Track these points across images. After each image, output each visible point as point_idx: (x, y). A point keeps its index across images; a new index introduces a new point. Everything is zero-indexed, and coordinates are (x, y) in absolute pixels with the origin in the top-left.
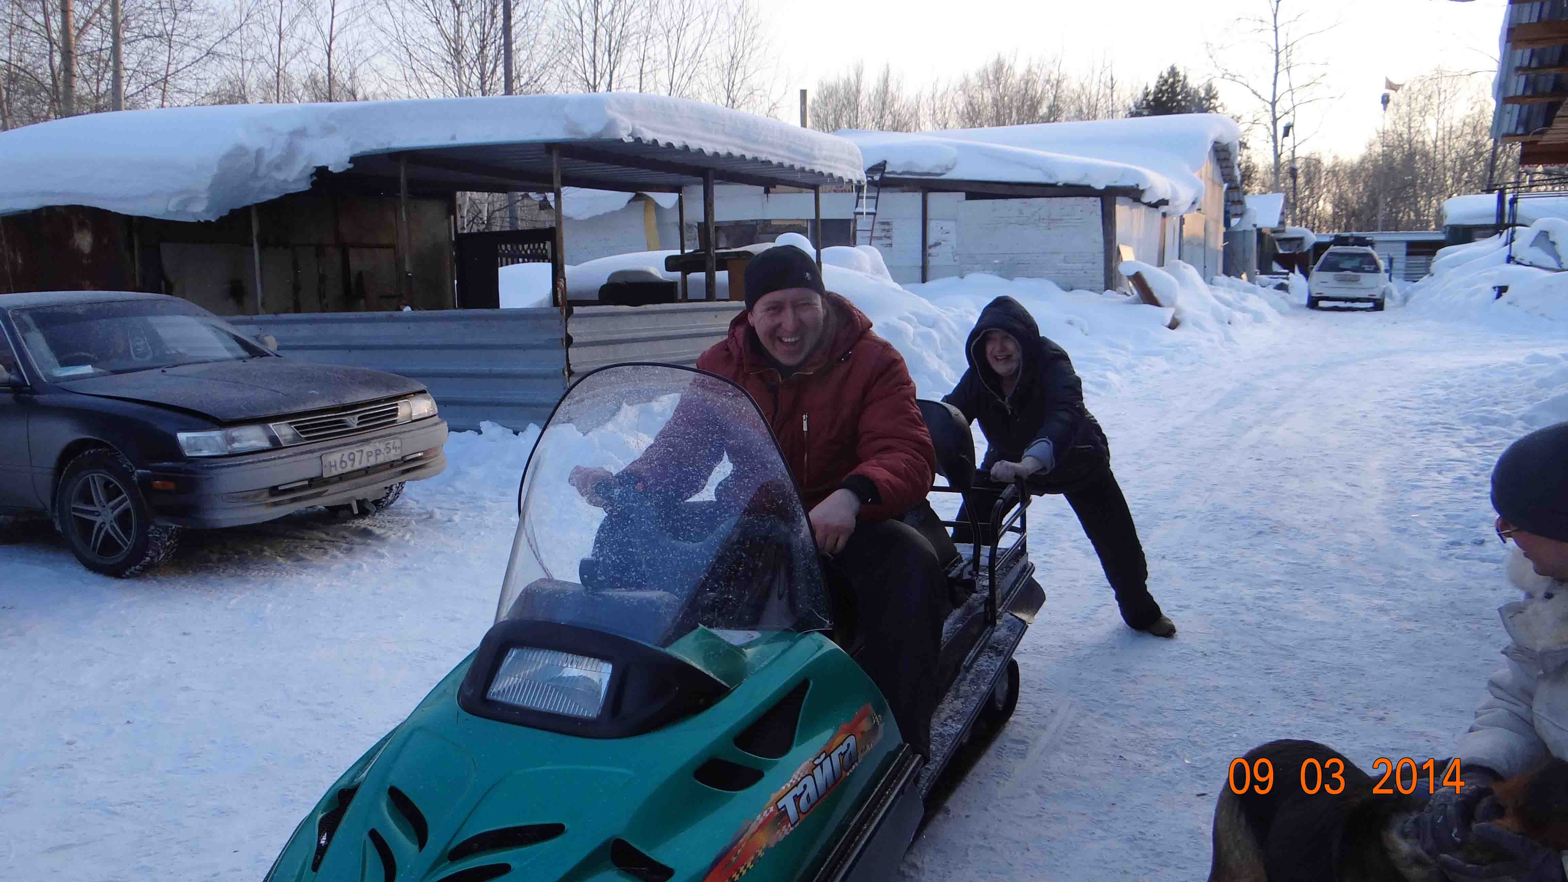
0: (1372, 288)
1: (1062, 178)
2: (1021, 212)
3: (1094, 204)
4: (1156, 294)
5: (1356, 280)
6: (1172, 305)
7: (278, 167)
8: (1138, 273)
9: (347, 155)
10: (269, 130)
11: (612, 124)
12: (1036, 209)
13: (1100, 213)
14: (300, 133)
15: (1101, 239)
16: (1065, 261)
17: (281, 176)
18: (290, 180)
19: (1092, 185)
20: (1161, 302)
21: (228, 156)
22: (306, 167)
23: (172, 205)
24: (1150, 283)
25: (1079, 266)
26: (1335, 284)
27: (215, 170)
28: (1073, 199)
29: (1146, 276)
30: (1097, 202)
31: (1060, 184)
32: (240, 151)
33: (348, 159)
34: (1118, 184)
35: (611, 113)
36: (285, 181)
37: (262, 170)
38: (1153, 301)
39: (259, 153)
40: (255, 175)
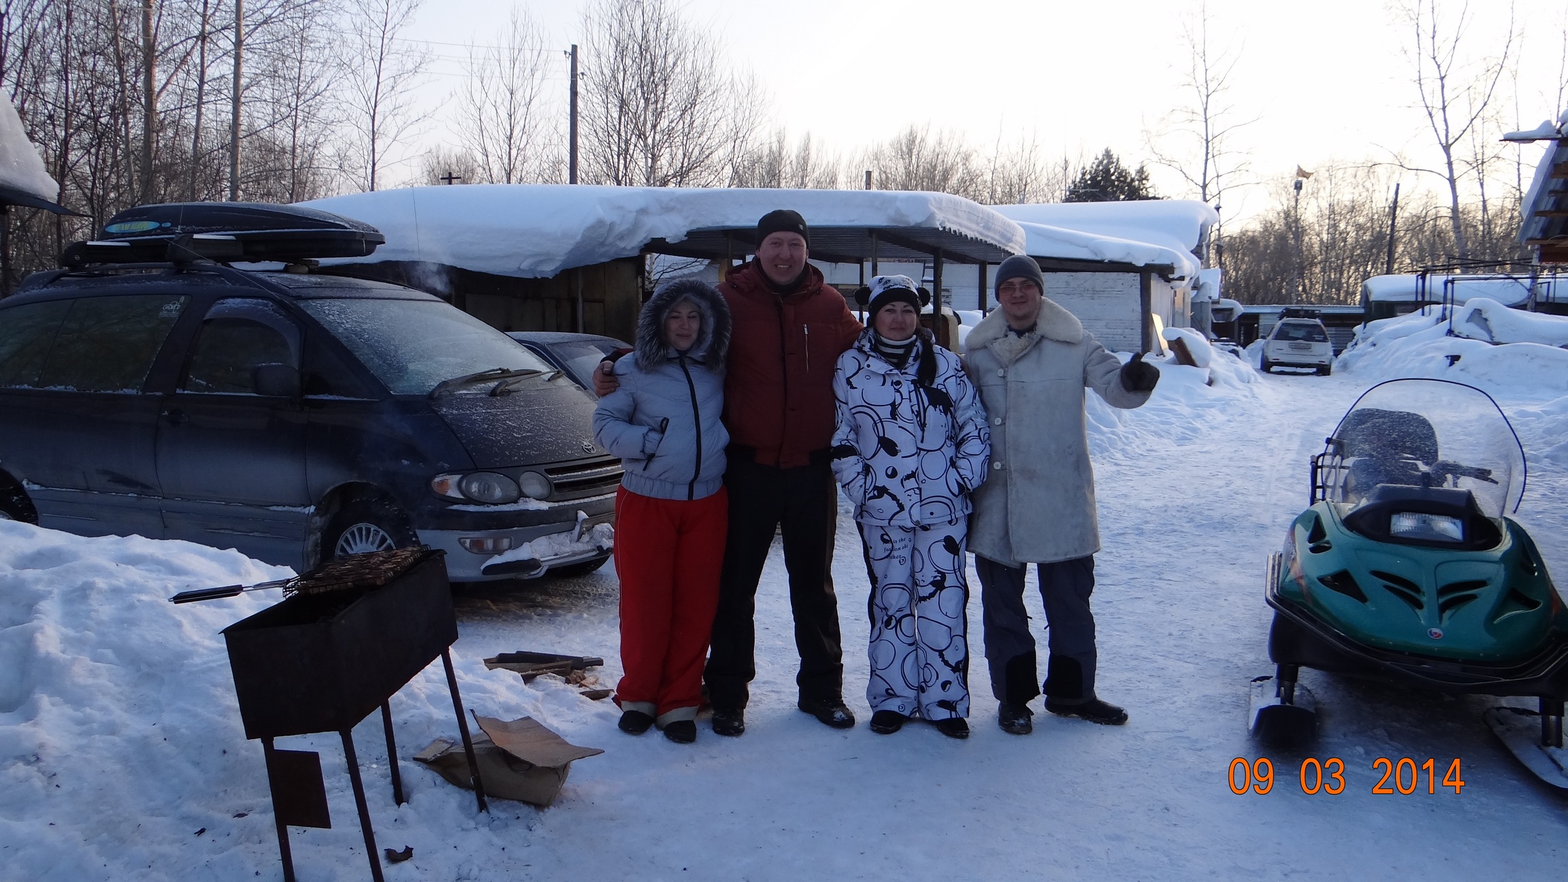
0: (1322, 355)
1: (1109, 256)
2: (1068, 283)
3: (1135, 278)
4: (1194, 357)
5: (1308, 348)
6: (1206, 366)
7: (621, 237)
8: (1179, 338)
9: (684, 231)
10: (620, 208)
11: (931, 216)
12: (1082, 282)
13: (1139, 287)
14: (643, 211)
15: (1139, 309)
16: (1107, 326)
17: (622, 245)
18: (629, 248)
19: (1133, 263)
20: (1197, 363)
21: (592, 228)
22: (645, 238)
23: (525, 265)
24: (1190, 347)
25: (1120, 331)
26: (1290, 351)
27: (579, 238)
28: (1115, 274)
29: (1186, 341)
30: (1138, 277)
31: (1106, 261)
32: (600, 223)
33: (685, 233)
34: (1156, 262)
35: (933, 209)
36: (624, 249)
37: (610, 240)
38: (1191, 362)
39: (612, 225)
40: (602, 244)
